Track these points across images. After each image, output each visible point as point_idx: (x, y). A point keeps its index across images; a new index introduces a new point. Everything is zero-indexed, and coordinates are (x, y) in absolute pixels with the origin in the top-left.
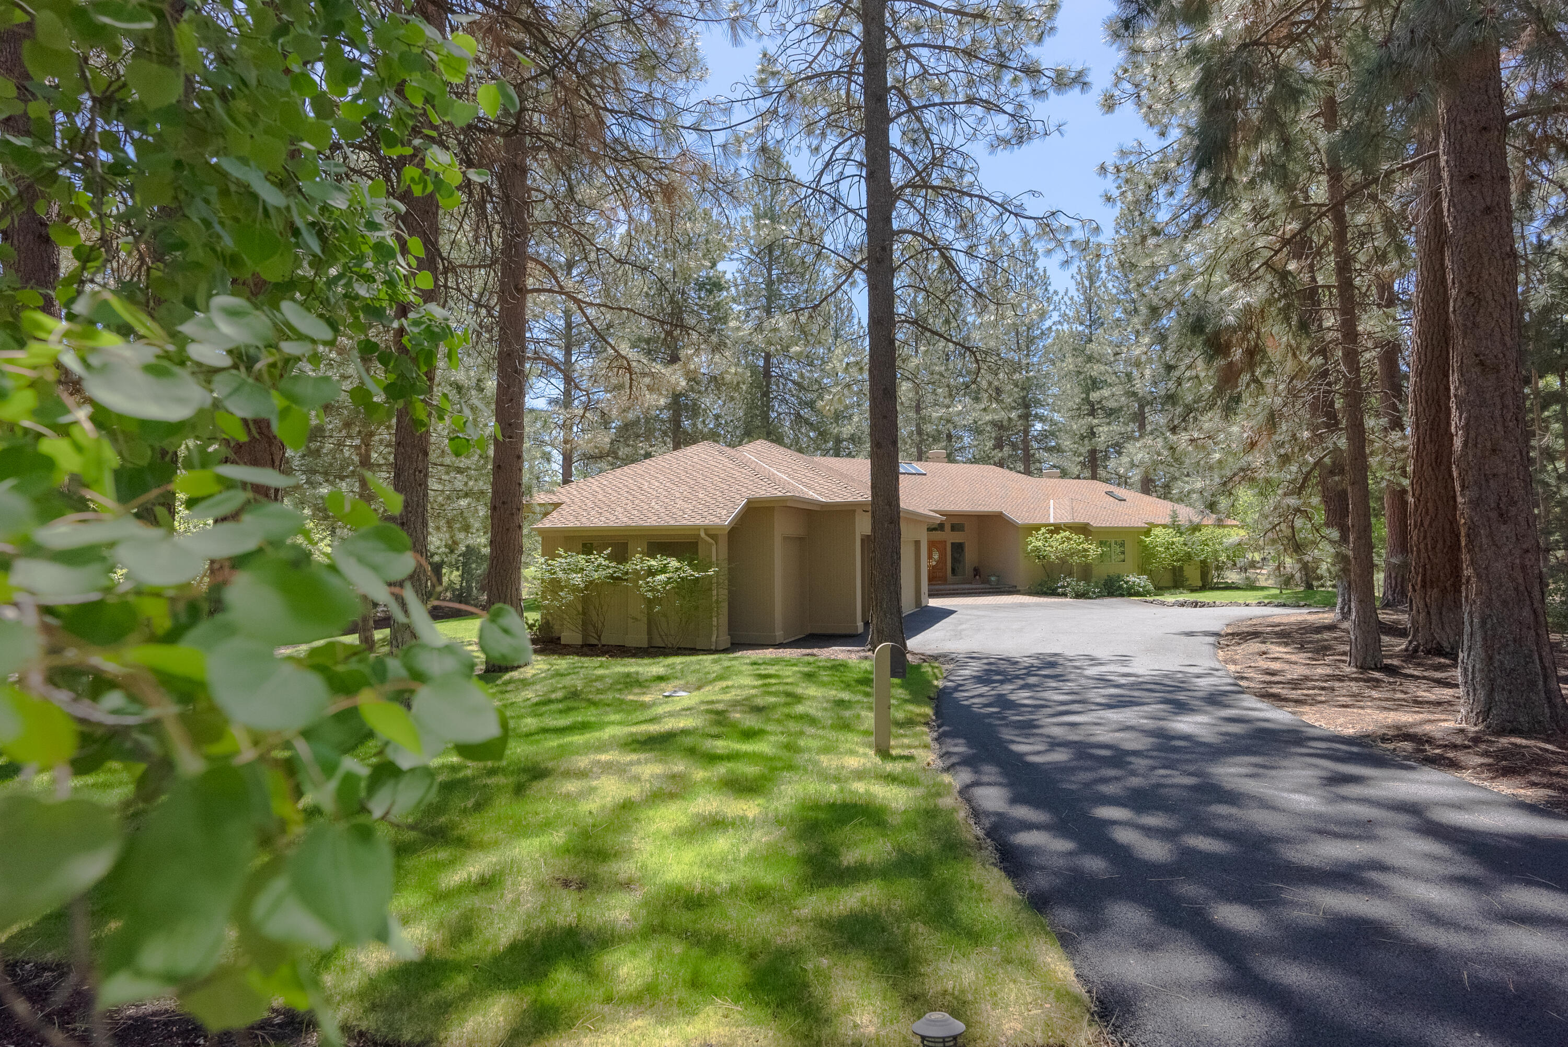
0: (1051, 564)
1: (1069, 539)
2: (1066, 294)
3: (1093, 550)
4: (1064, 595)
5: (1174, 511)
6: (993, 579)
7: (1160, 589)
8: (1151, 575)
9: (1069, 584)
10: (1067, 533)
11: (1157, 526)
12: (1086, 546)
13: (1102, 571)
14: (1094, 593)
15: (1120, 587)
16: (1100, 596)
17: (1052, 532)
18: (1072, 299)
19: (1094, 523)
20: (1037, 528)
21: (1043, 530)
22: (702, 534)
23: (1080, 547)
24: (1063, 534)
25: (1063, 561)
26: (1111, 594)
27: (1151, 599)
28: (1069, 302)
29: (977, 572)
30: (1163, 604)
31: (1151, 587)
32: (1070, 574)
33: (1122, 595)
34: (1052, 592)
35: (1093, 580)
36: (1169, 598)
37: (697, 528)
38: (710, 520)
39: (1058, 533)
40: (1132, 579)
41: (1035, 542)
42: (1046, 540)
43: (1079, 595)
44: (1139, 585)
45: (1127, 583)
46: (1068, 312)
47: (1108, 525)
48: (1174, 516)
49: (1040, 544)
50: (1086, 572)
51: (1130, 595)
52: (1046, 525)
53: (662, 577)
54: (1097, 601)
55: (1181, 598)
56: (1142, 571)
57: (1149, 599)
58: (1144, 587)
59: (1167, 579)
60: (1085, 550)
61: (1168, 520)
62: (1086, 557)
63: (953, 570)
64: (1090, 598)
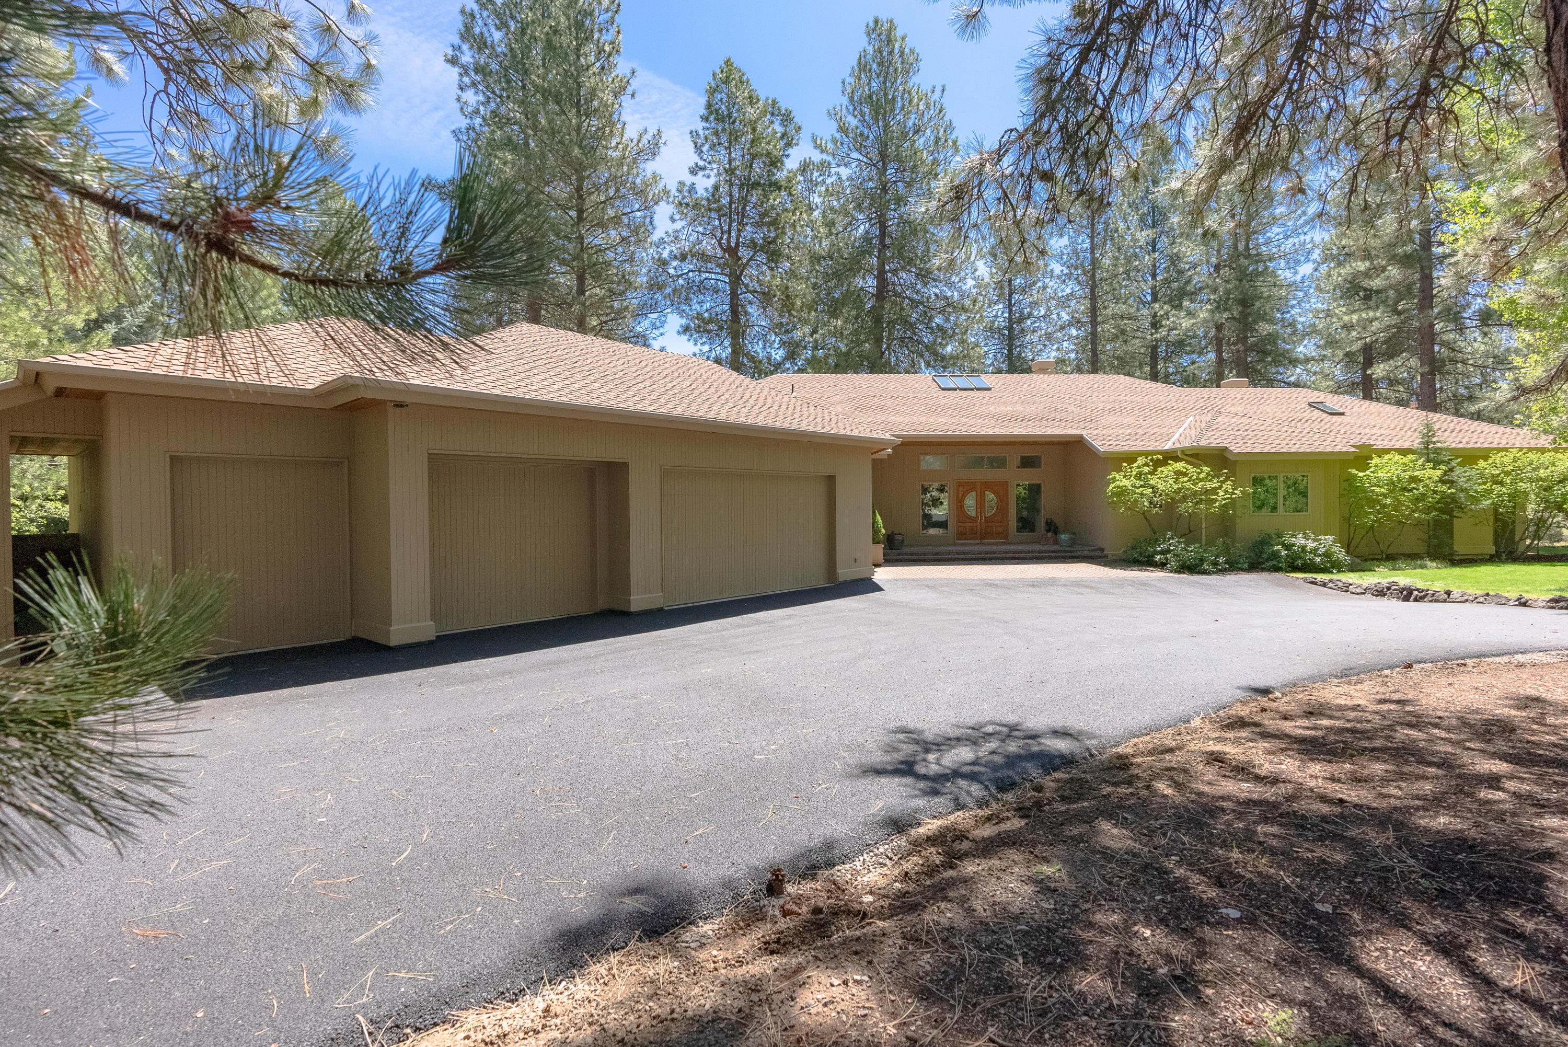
0: (1143, 514)
1: (1182, 474)
3: (1226, 491)
4: (1162, 565)
5: (1428, 426)
7: (1356, 561)
11: (1382, 452)
12: (1212, 484)
13: (1242, 526)
15: (1275, 555)
17: (1156, 464)
19: (1236, 448)
20: (1131, 458)
21: (1141, 461)
23: (1201, 487)
24: (1176, 466)
26: (1254, 566)
27: (1329, 578)
29: (1051, 526)
31: (1340, 553)
32: (1190, 532)
33: (1276, 569)
39: (1168, 465)
40: (1299, 540)
41: (1121, 480)
42: (1143, 477)
43: (1189, 568)
44: (1314, 551)
45: (1288, 547)
48: (1429, 433)
49: (1131, 483)
51: (1296, 569)
52: (1146, 454)
56: (1331, 525)
58: (1325, 555)
59: (1408, 541)
60: (1210, 492)
61: (1416, 442)
62: (1209, 502)
63: (1019, 523)
64: (1205, 572)
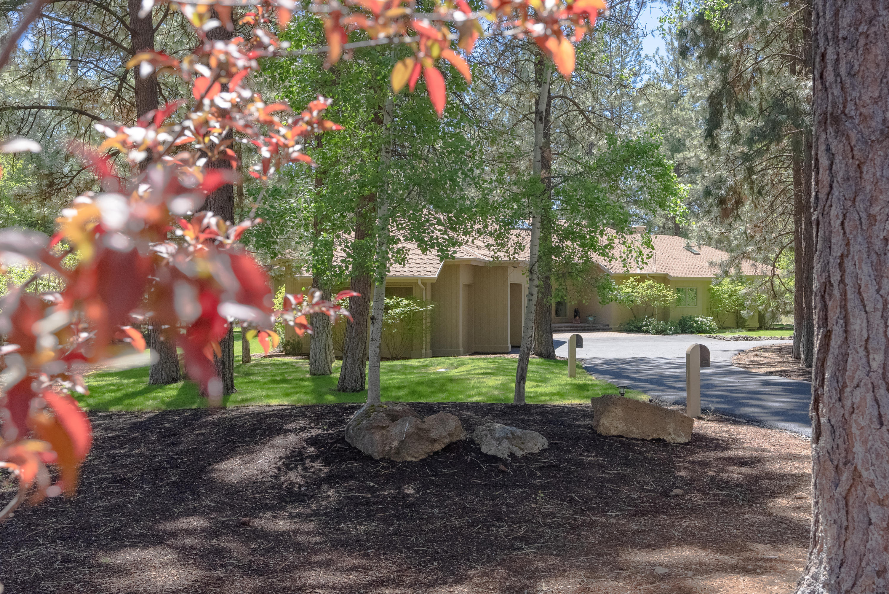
0: (638, 307)
1: (652, 287)
2: (657, 53)
3: (671, 295)
4: (647, 332)
6: (590, 319)
7: (723, 328)
8: (716, 317)
9: (651, 323)
10: (651, 282)
12: (665, 292)
13: (677, 314)
14: (671, 330)
15: (691, 326)
16: (675, 333)
17: (638, 281)
18: (662, 58)
19: (674, 274)
20: (627, 277)
21: (632, 279)
22: (420, 283)
23: (661, 294)
24: (647, 283)
25: (647, 305)
26: (684, 332)
27: (714, 335)
28: (659, 61)
29: (576, 313)
30: (723, 339)
31: (715, 326)
32: (652, 316)
33: (692, 333)
34: (638, 330)
35: (670, 320)
36: (728, 335)
37: (417, 279)
38: (424, 274)
39: (644, 282)
40: (700, 319)
41: (625, 289)
42: (634, 287)
43: (659, 332)
44: (706, 324)
45: (696, 322)
46: (658, 70)
47: (683, 275)
49: (629, 290)
50: (665, 314)
51: (699, 332)
52: (634, 275)
53: (398, 310)
54: (673, 337)
55: (737, 335)
56: (710, 312)
57: (713, 335)
58: (710, 326)
59: (730, 320)
60: (665, 296)
62: (665, 301)
63: (557, 311)
64: (668, 334)
